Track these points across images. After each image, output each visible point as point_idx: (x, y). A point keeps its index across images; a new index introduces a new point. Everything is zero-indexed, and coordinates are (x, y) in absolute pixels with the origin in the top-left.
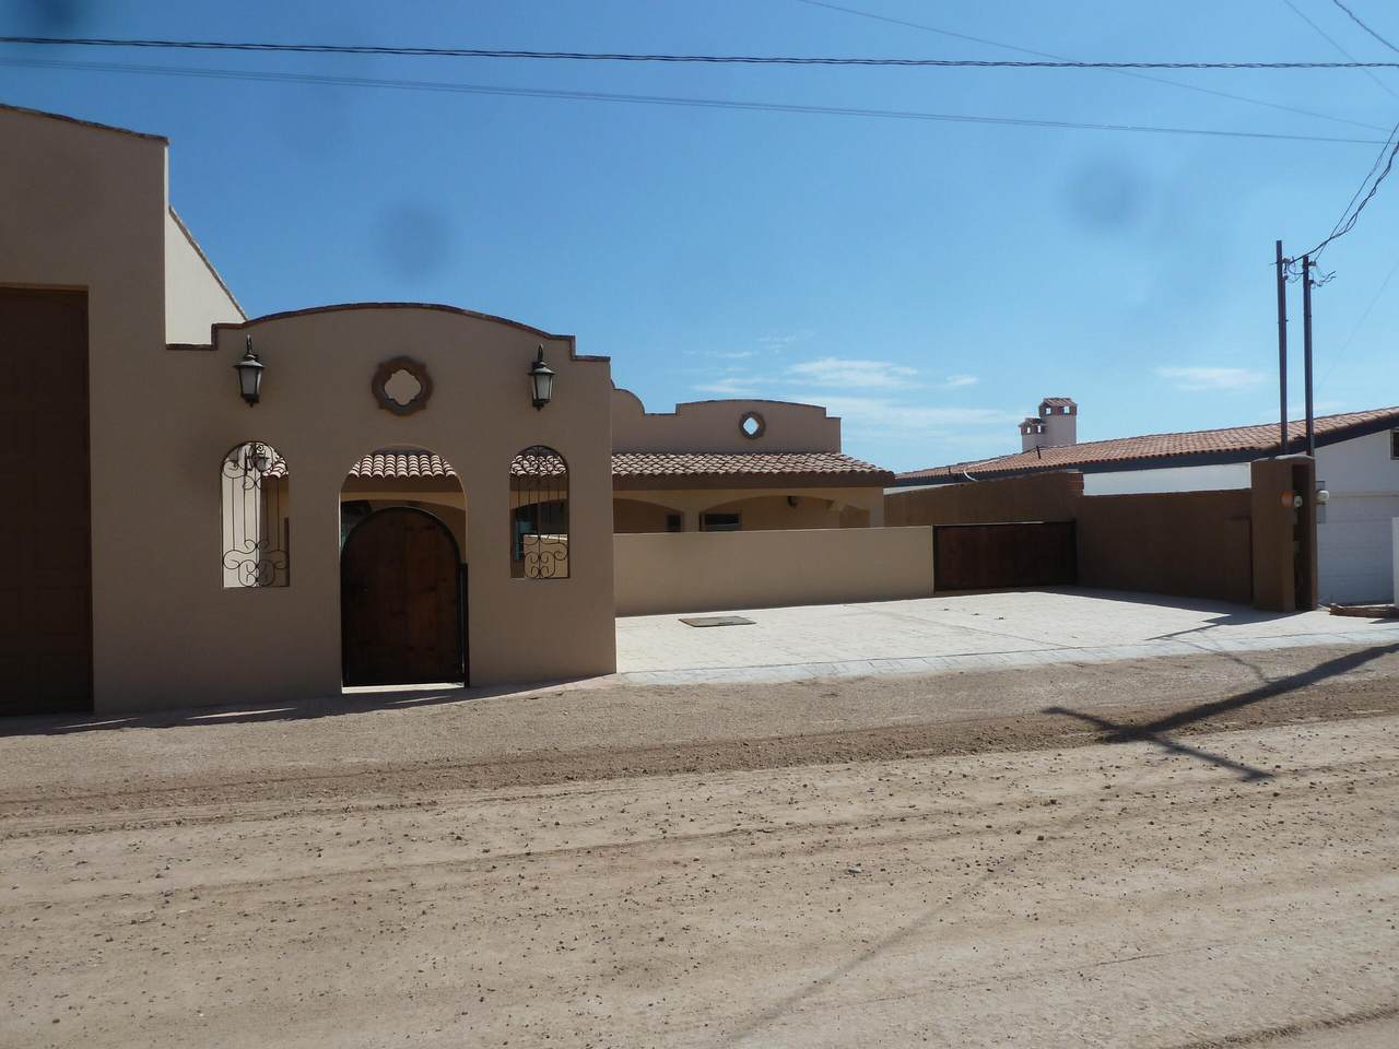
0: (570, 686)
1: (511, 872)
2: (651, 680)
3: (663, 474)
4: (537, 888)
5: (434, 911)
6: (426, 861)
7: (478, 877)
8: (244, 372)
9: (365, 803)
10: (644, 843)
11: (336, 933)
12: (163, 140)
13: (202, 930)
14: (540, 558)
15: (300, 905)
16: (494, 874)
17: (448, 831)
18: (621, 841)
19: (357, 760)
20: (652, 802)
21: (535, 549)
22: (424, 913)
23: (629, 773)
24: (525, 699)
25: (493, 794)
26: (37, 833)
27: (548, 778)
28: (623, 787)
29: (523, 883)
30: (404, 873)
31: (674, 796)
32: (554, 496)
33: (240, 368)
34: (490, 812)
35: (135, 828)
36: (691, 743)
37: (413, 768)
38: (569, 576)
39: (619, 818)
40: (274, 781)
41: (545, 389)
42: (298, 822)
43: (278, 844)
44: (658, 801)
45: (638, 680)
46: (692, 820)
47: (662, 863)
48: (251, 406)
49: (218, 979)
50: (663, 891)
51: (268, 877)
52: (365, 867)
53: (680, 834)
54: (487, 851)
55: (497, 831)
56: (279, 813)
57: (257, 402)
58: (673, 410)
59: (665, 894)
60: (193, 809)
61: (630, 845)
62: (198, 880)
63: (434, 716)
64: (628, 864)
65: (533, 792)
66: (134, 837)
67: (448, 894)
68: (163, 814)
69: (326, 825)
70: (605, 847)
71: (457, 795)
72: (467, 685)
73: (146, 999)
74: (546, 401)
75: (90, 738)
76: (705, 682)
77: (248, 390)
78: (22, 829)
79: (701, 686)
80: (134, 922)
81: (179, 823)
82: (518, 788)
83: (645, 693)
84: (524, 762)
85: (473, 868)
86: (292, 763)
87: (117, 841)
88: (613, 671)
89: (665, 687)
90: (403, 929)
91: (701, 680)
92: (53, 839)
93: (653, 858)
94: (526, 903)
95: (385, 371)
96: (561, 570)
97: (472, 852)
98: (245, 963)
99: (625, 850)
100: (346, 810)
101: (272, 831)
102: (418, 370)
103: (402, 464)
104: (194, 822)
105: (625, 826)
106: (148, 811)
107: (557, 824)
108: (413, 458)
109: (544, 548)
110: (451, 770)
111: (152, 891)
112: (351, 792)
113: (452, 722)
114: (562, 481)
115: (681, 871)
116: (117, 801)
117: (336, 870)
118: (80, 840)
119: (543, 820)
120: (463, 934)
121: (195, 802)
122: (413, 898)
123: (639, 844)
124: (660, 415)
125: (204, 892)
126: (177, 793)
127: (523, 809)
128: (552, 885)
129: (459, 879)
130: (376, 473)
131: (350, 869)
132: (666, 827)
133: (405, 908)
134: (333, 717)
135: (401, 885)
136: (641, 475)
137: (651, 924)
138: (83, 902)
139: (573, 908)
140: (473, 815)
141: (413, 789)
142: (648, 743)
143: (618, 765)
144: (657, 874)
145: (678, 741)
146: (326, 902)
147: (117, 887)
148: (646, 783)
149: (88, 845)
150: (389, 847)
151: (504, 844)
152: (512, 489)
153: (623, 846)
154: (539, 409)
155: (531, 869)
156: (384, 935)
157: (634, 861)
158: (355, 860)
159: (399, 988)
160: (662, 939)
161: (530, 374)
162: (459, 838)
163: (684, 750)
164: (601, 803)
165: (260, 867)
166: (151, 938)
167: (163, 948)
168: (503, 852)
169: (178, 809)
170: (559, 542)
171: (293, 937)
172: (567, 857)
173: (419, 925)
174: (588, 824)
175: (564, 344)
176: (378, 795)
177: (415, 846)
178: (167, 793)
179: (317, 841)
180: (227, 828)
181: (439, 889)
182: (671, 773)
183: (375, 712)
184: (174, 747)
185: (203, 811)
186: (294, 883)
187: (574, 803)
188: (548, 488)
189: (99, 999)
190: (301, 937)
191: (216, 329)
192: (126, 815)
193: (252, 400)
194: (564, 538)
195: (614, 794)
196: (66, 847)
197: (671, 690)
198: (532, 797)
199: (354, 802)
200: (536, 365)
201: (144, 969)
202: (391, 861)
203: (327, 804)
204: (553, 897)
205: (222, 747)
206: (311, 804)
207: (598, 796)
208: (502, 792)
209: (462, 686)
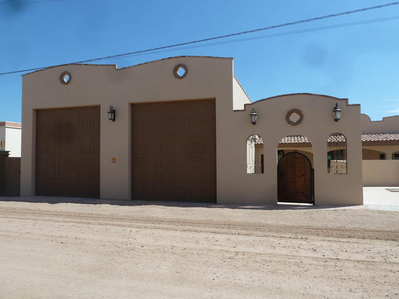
0: (347, 208)
1: (332, 263)
2: (376, 208)
3: (378, 141)
4: (341, 270)
5: (309, 271)
6: (305, 255)
7: (322, 263)
8: (252, 116)
9: (286, 236)
10: (378, 262)
11: (281, 271)
12: (232, 58)
13: (246, 264)
14: (337, 167)
15: (270, 262)
16: (327, 263)
17: (312, 248)
18: (370, 260)
19: (283, 223)
20: (380, 249)
21: (336, 164)
22: (306, 271)
23: (370, 238)
24: (333, 210)
25: (325, 238)
26: (207, 232)
27: (342, 236)
28: (369, 242)
29: (336, 267)
30: (299, 258)
31: (388, 248)
32: (342, 148)
33: (251, 115)
34: (324, 244)
35: (228, 234)
36: (393, 231)
37: (299, 227)
38: (347, 173)
39: (368, 252)
40: (261, 226)
41: (339, 115)
42: (268, 238)
43: (263, 243)
44: (382, 249)
45: (371, 208)
46: (396, 257)
47: (385, 270)
48: (254, 125)
49: (251, 277)
50: (386, 279)
51: (262, 252)
52: (287, 254)
53: (391, 261)
54: (324, 256)
55: (327, 250)
56: (263, 235)
57: (255, 124)
58: (382, 120)
59: (388, 281)
60: (241, 231)
61: (373, 262)
62: (244, 250)
63: (304, 213)
64: (373, 268)
65: (338, 240)
66: (228, 236)
67: (312, 266)
68: (234, 231)
69: (276, 241)
70: (364, 261)
71: (313, 237)
72: (314, 205)
73: (234, 278)
74: (339, 119)
75: (216, 210)
76: (397, 211)
77: (253, 121)
78: (203, 230)
79: (395, 212)
80: (229, 258)
81: (238, 234)
82: (332, 238)
83: (374, 212)
84: (334, 230)
85: (320, 260)
86: (265, 222)
87: (224, 237)
88: (362, 204)
89: (381, 211)
90: (300, 274)
91: (395, 210)
92: (210, 234)
93: (382, 267)
94: (338, 274)
95: (290, 113)
96: (344, 171)
97: (319, 255)
98: (257, 275)
99: (371, 263)
100: (281, 237)
101: (262, 240)
102: (299, 112)
103: (293, 139)
104: (242, 234)
105: (371, 255)
106: (231, 230)
107: (346, 251)
108: (296, 137)
109: (338, 164)
110: (311, 230)
111: (233, 251)
112: (282, 232)
113: (310, 215)
114: (344, 144)
115: (393, 274)
116: (223, 226)
117: (280, 254)
118: (216, 235)
119: (342, 249)
120: (318, 280)
121: (242, 229)
122: (302, 266)
123: (376, 262)
124: (377, 121)
125: (246, 254)
126: (238, 226)
127: (335, 245)
128: (346, 270)
129: (316, 263)
130: (285, 142)
131: (284, 254)
132: (386, 258)
133: (300, 268)
134: (275, 210)
135: (299, 261)
136: (370, 141)
137: (383, 290)
138: (218, 251)
139: (354, 279)
140: (319, 244)
141: (300, 234)
142: (377, 229)
143: (366, 235)
144: (384, 274)
145: (388, 230)
146: (278, 262)
147: (225, 248)
148: (377, 242)
149: (218, 236)
150: (294, 250)
151: (329, 254)
152: (328, 146)
153: (370, 262)
154: (336, 122)
155: (339, 264)
156: (294, 275)
157: (375, 268)
158: (284, 252)
159: (300, 291)
160: (387, 296)
161: (333, 111)
162: (315, 250)
163: (391, 233)
164: (362, 246)
165: (259, 249)
166: (234, 263)
167: (237, 266)
168: (329, 257)
169: (238, 231)
170: (343, 162)
171: (270, 270)
172: (351, 262)
173: (304, 274)
174: (357, 253)
175: (345, 101)
176: (290, 234)
177: (302, 250)
178: (235, 226)
179: (274, 244)
180: (251, 238)
181: (310, 265)
182: (386, 240)
183: (287, 210)
184: (236, 214)
185: (244, 232)
186: (269, 255)
187: (352, 245)
188: (340, 146)
189: (223, 276)
190: (271, 271)
191: (245, 105)
192: (225, 230)
193: (254, 123)
194: (345, 161)
195: (366, 244)
196: (213, 236)
197: (384, 212)
198: (337, 241)
199: (283, 235)
200: (335, 108)
201: (233, 271)
202: (295, 254)
203: (276, 235)
204: (347, 274)
205: (247, 215)
206: (271, 234)
207: (360, 244)
208: (327, 238)
209: (312, 205)
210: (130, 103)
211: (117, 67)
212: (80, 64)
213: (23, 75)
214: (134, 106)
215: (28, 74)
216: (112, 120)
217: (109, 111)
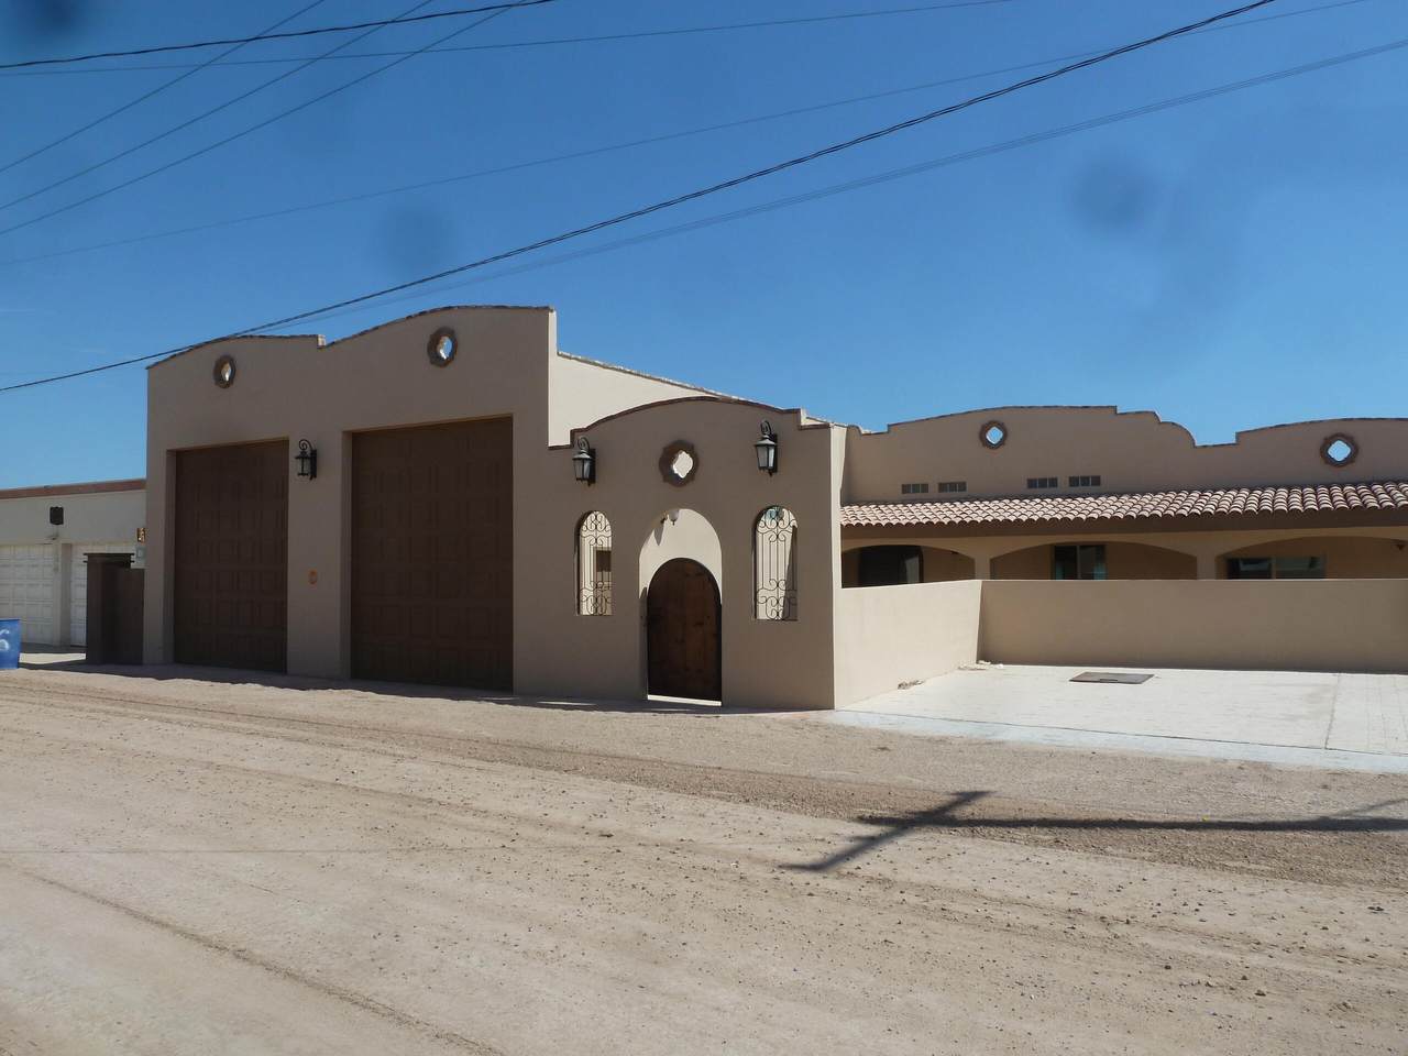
8: (576, 461)
12: (548, 309)
14: (778, 602)
21: (775, 594)
58: (1231, 440)
72: (722, 704)
77: (579, 475)
88: (831, 707)
95: (669, 453)
102: (690, 449)
124: (1214, 446)
154: (771, 475)
175: (792, 417)
191: (574, 433)
209: (719, 703)
210: (346, 433)
211: (321, 342)
212: (251, 336)
213: (148, 368)
214: (358, 441)
215: (157, 363)
216: (307, 478)
217: (299, 454)
